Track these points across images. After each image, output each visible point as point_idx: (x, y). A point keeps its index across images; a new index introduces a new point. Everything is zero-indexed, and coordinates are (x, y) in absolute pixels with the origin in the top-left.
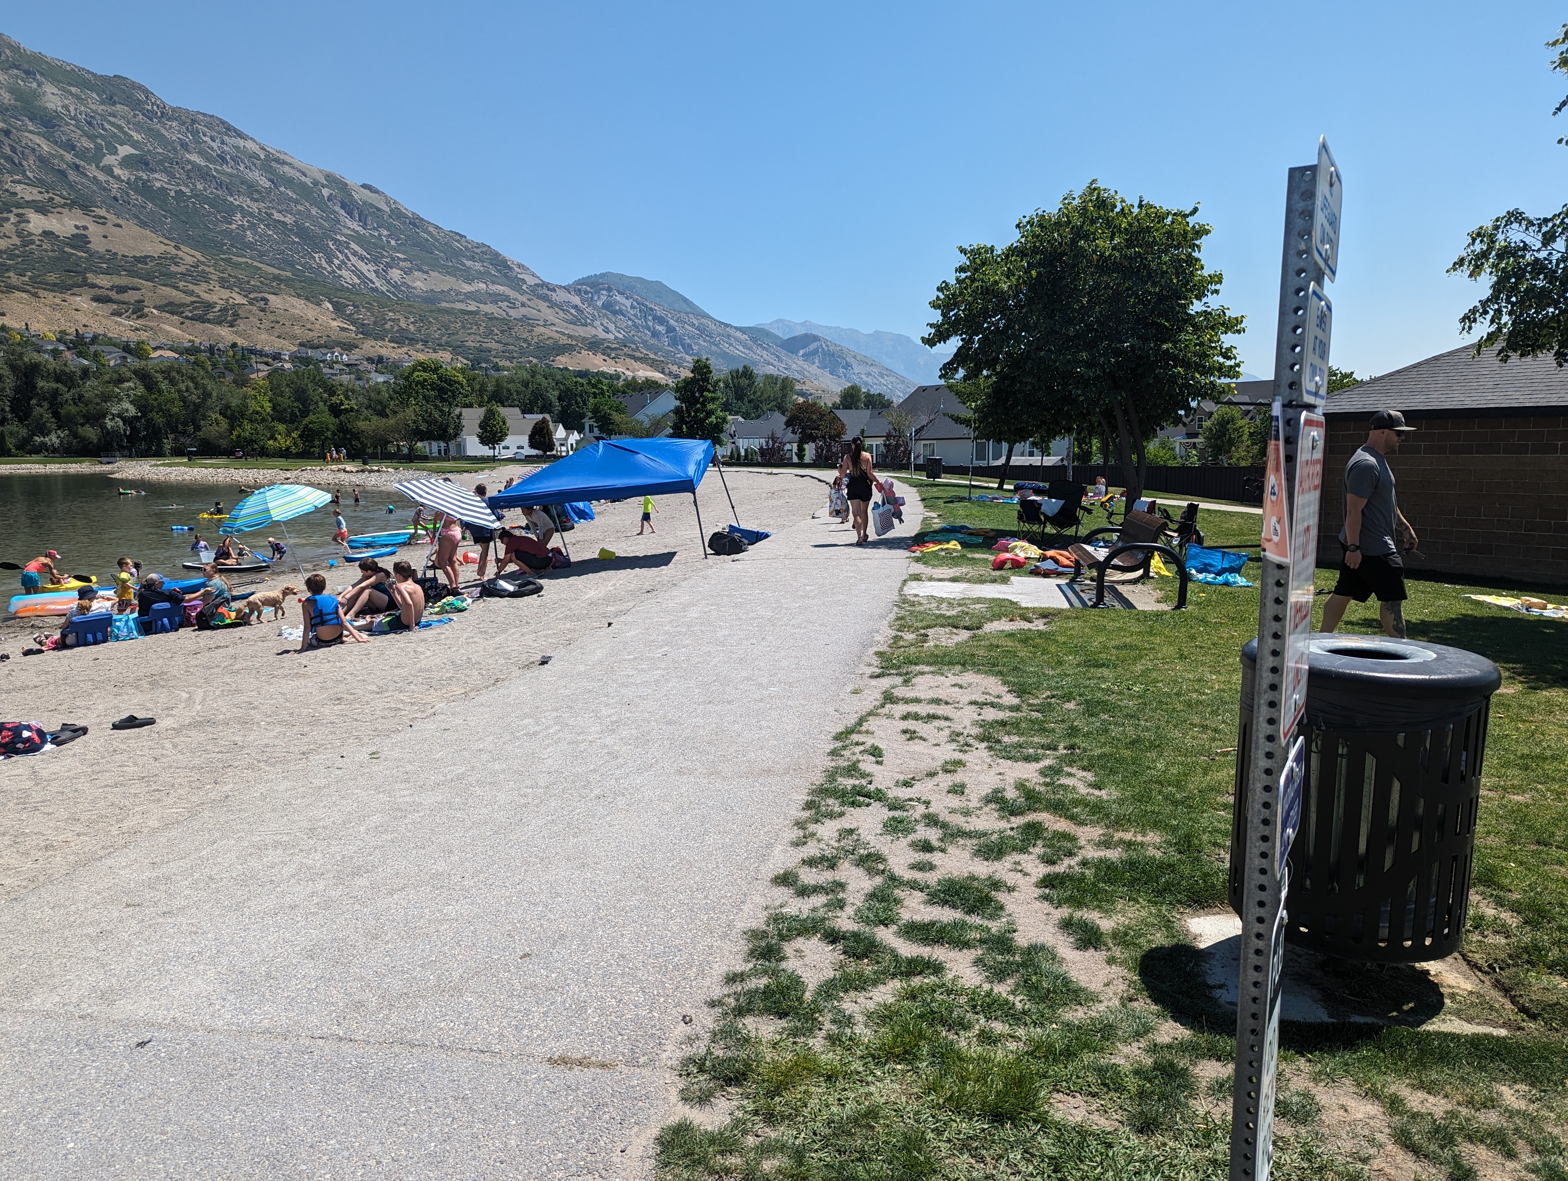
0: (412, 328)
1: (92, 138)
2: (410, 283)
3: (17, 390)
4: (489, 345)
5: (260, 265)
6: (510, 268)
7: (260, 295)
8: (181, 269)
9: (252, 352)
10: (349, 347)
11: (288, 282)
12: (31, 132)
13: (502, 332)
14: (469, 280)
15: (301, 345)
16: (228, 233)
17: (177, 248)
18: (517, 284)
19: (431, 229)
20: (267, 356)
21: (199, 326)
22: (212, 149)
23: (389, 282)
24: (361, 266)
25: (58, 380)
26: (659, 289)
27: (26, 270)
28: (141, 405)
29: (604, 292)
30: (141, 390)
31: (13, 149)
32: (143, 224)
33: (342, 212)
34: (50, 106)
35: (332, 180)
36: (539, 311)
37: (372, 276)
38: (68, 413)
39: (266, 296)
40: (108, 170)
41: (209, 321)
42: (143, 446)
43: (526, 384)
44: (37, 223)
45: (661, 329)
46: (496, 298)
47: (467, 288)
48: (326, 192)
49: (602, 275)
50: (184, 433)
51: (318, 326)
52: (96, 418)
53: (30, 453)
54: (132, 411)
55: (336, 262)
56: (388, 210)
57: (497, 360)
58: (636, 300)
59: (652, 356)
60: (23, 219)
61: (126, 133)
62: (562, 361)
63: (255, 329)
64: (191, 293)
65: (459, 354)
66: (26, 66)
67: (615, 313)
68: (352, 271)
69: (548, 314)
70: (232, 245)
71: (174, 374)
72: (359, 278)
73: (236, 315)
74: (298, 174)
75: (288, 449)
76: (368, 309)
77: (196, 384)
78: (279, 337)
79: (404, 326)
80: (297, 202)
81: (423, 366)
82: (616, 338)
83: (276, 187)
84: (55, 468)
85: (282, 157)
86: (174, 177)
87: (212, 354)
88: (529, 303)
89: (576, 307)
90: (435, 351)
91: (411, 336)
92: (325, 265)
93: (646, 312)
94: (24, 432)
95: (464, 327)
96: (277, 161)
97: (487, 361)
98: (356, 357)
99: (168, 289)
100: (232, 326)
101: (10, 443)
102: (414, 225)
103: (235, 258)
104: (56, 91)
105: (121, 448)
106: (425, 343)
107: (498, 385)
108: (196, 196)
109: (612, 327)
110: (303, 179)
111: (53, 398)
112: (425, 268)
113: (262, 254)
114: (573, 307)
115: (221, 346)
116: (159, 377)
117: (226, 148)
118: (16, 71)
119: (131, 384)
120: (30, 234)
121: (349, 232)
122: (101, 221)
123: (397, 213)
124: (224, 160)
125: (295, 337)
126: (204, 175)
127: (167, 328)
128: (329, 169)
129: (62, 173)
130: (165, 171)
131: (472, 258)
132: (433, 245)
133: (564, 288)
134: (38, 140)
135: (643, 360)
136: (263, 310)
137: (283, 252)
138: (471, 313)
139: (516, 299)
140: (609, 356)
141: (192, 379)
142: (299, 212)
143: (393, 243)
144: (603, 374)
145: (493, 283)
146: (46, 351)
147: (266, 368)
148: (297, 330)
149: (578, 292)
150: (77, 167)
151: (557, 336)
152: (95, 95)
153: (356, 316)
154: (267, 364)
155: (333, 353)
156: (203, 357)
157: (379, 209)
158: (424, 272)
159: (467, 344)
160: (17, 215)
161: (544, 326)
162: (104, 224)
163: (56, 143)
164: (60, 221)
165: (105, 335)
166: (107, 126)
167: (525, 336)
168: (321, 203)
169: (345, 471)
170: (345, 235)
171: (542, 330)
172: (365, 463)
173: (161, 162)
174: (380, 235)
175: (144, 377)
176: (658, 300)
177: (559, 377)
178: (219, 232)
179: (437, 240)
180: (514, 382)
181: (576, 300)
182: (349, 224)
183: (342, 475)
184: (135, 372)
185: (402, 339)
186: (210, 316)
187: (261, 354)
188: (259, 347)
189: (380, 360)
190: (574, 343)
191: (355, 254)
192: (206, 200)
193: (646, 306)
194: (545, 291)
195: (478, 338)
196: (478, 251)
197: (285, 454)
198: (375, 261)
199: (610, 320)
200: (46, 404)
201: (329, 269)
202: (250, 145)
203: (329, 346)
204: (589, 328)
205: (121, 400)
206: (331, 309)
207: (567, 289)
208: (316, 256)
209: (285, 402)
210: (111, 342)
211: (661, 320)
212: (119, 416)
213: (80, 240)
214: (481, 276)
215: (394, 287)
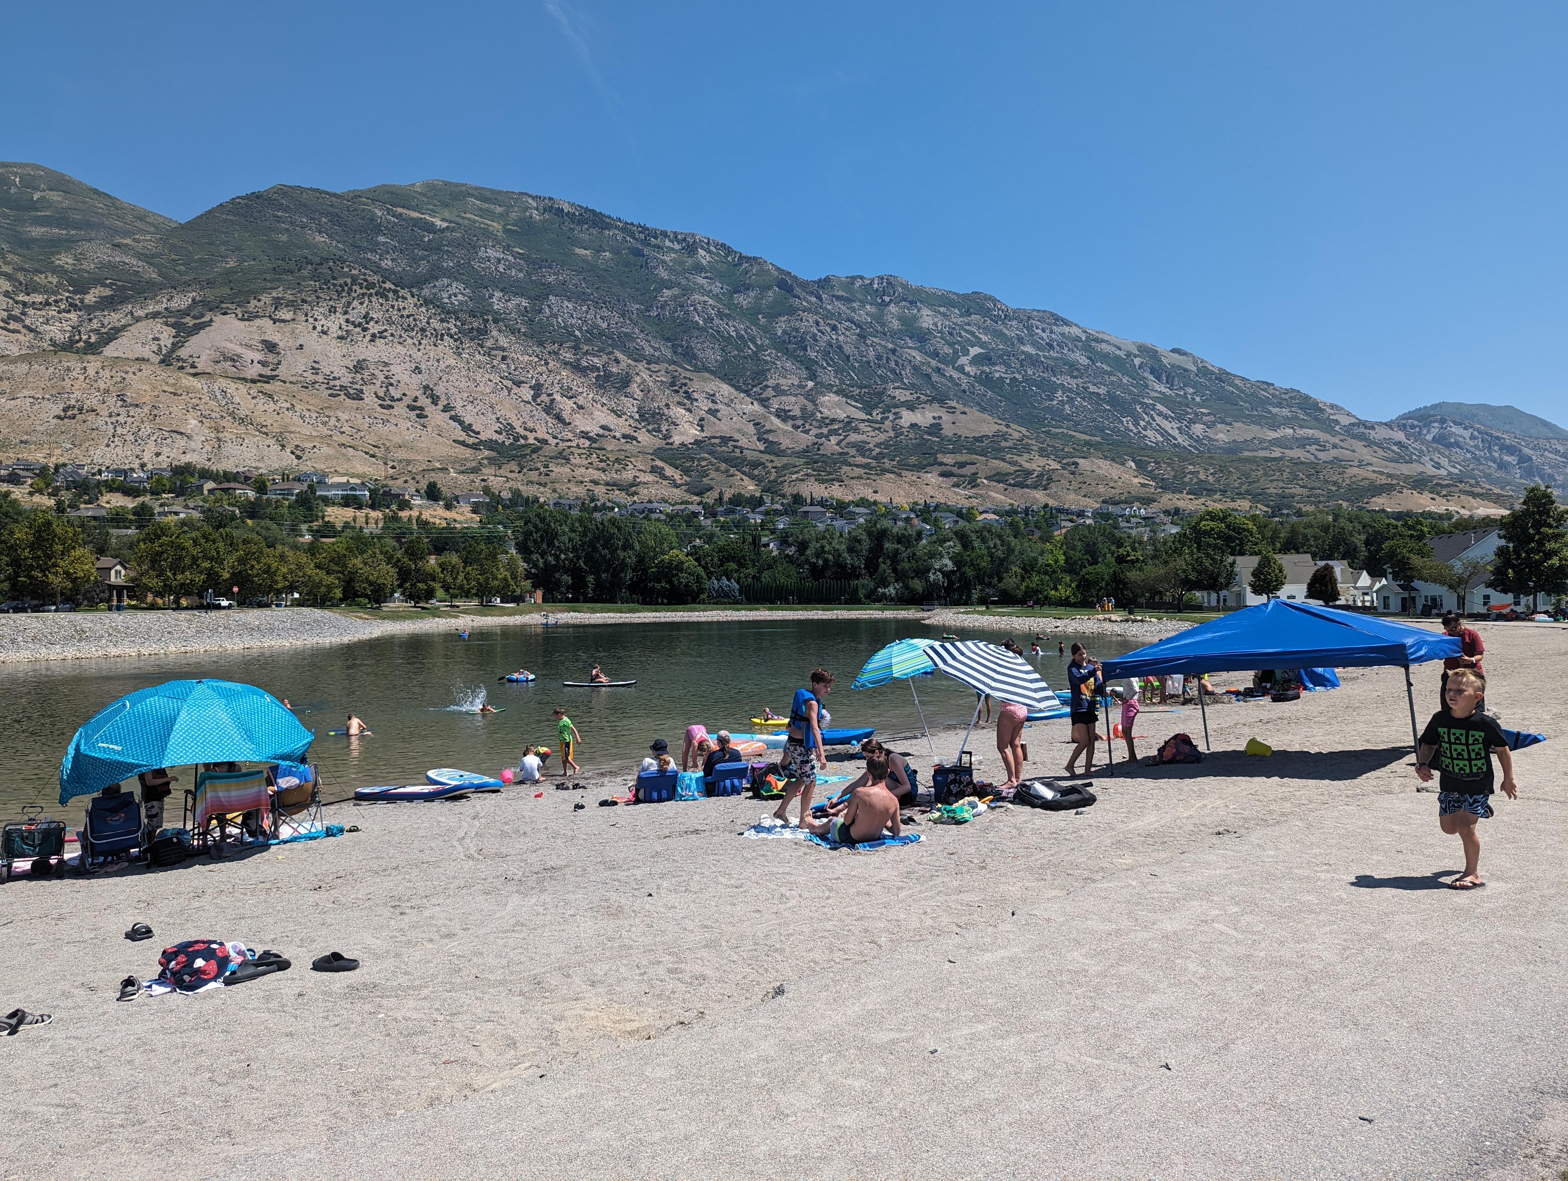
0: (1211, 479)
1: (951, 345)
2: (1212, 436)
3: (871, 551)
4: (1293, 491)
5: (1074, 433)
6: (1322, 411)
7: (1072, 460)
8: (1010, 444)
9: (1060, 511)
10: (1147, 501)
11: (1097, 446)
12: (910, 348)
13: (1308, 476)
14: (1274, 427)
15: (1104, 502)
16: (1049, 409)
17: (1008, 426)
18: (1328, 425)
19: (1236, 382)
20: (1073, 514)
21: (1019, 491)
22: (1043, 339)
23: (1191, 437)
24: (1167, 425)
25: (899, 542)
26: (1510, 414)
27: (896, 456)
28: (958, 561)
29: (1436, 425)
30: (958, 548)
31: (897, 364)
32: (983, 410)
33: (1151, 377)
34: (925, 325)
35: (1143, 349)
36: (1353, 451)
37: (1176, 433)
38: (903, 569)
39: (1077, 460)
40: (961, 369)
41: (1027, 487)
42: (956, 596)
43: (1326, 529)
44: (908, 418)
45: (1511, 459)
46: (1302, 443)
47: (1272, 435)
48: (1137, 361)
49: (1434, 407)
50: (989, 585)
51: (1120, 484)
52: (922, 572)
53: (875, 601)
54: (950, 565)
55: (1142, 423)
56: (1194, 369)
57: (1301, 505)
58: (1478, 430)
59: (1497, 491)
60: (898, 416)
61: (976, 337)
62: (1379, 502)
63: (1065, 491)
64: (1015, 463)
65: (1258, 502)
66: (911, 298)
67: (1449, 446)
68: (1157, 430)
69: (1363, 452)
70: (1052, 419)
71: (986, 533)
72: (1163, 436)
73: (1050, 479)
74: (1113, 349)
75: (1068, 598)
76: (1169, 465)
77: (1002, 541)
78: (1085, 496)
79: (1202, 476)
80: (1110, 374)
81: (1212, 516)
82: (1450, 473)
83: (1094, 363)
84: (889, 614)
85: (1100, 336)
86: (1010, 367)
87: (1027, 515)
88: (1342, 444)
89: (1399, 444)
90: (1233, 500)
91: (1209, 487)
92: (1131, 427)
93: (1490, 441)
94: (872, 585)
95: (1266, 474)
96: (1097, 340)
97: (1289, 507)
98: (1153, 510)
99: (997, 462)
100: (1045, 489)
101: (862, 593)
102: (1221, 380)
103: (1054, 430)
104: (930, 313)
105: (939, 597)
106: (1224, 492)
107: (1293, 531)
108: (1026, 380)
109: (1444, 462)
110: (1118, 352)
111: (894, 557)
112: (1229, 420)
113: (1077, 424)
114: (1395, 444)
115: (1035, 507)
116: (974, 537)
117: (1053, 336)
118: (904, 303)
119: (951, 543)
120: (902, 427)
121: (1156, 395)
122: (952, 410)
123: (1204, 371)
124: (1051, 346)
125: (1099, 496)
126: (1033, 361)
127: (993, 494)
128: (1141, 340)
129: (928, 376)
130: (1004, 363)
131: (1280, 405)
132: (1239, 396)
133: (1386, 424)
134: (914, 353)
135: (1487, 496)
136: (1073, 473)
137: (1095, 420)
138: (1275, 459)
139: (1327, 442)
140: (1438, 494)
141: (1000, 537)
142: (1112, 383)
143: (1198, 399)
144: (1430, 515)
145: (1301, 427)
146: (900, 520)
147: (1070, 524)
148: (1101, 489)
149: (1403, 427)
150: (939, 370)
151: (1373, 476)
152: (957, 311)
153: (1157, 472)
154: (1071, 521)
155: (1131, 508)
156: (1018, 518)
157: (1185, 370)
158: (1227, 424)
159: (1268, 491)
160: (895, 414)
161: (1359, 466)
162: (954, 413)
163: (926, 353)
164: (923, 414)
165: (945, 504)
166: (963, 334)
167: (1335, 478)
168: (1132, 373)
169: (1110, 620)
170: (1152, 398)
171: (1355, 470)
172: (1131, 613)
173: (1000, 357)
174: (1185, 394)
175: (962, 537)
176: (1507, 427)
177: (1367, 520)
178: (1043, 409)
179: (1243, 391)
180: (1312, 526)
181: (1400, 436)
182: (1157, 387)
183: (1107, 625)
184: (956, 533)
185: (1200, 490)
186: (1029, 482)
187: (1067, 512)
188: (1066, 507)
189: (1177, 511)
190: (1394, 482)
191: (1160, 414)
192: (1034, 383)
193: (1491, 435)
194: (1362, 430)
195: (1281, 484)
196: (1287, 397)
197: (1065, 603)
198: (1179, 419)
199: (1442, 454)
200: (888, 562)
201: (1135, 431)
202: (1075, 331)
203: (1129, 502)
204: (1415, 465)
205: (942, 557)
206: (1134, 467)
207: (1389, 425)
208: (1124, 420)
209: (1076, 555)
210: (949, 509)
211: (1511, 450)
212: (940, 570)
213: (935, 428)
214: (1288, 422)
215: (1196, 441)
